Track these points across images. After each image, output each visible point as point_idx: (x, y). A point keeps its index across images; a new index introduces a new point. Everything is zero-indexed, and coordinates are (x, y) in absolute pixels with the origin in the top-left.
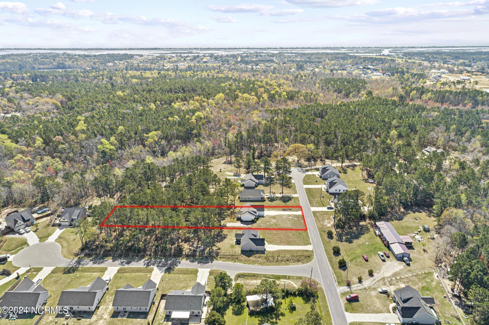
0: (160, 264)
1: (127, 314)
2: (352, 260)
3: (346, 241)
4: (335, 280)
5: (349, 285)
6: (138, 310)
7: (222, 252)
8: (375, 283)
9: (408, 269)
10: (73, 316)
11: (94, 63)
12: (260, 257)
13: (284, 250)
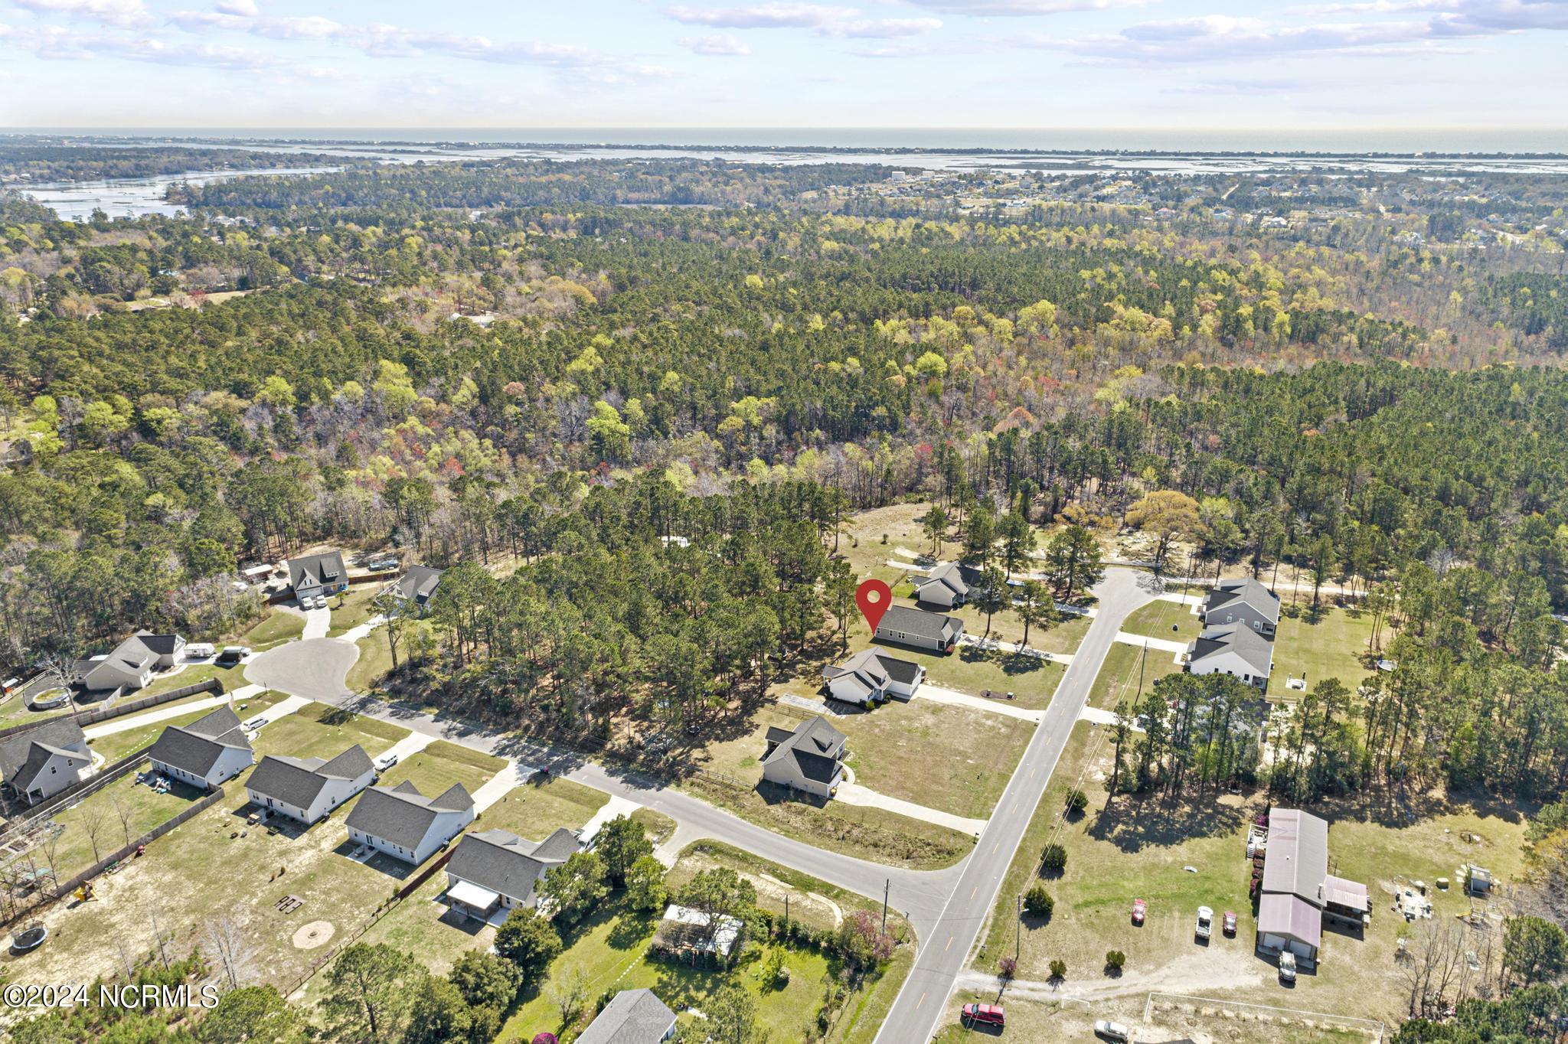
0: (531, 759)
1: (370, 854)
2: (1087, 904)
3: (1118, 841)
4: (975, 947)
5: (1007, 975)
6: (395, 852)
7: (710, 769)
8: (1107, 1000)
9: (1272, 995)
10: (265, 820)
11: (767, 191)
12: (800, 813)
13: (889, 813)
